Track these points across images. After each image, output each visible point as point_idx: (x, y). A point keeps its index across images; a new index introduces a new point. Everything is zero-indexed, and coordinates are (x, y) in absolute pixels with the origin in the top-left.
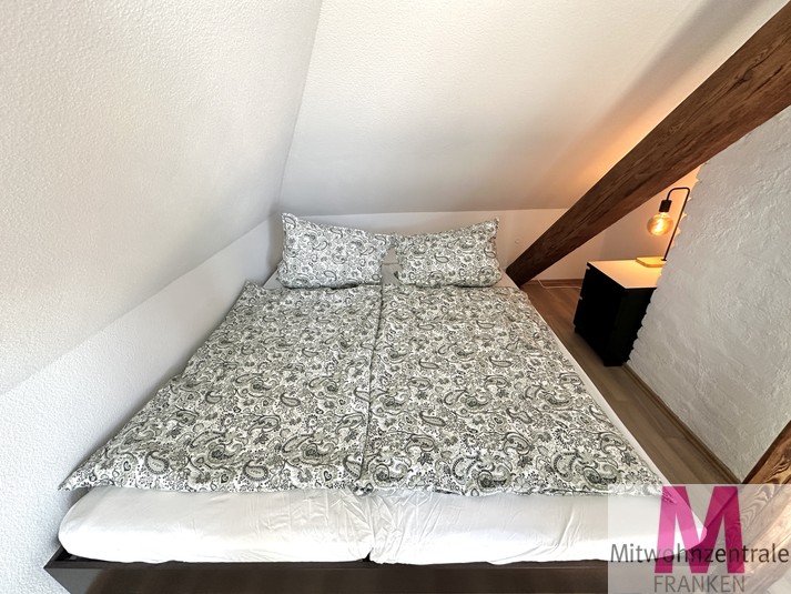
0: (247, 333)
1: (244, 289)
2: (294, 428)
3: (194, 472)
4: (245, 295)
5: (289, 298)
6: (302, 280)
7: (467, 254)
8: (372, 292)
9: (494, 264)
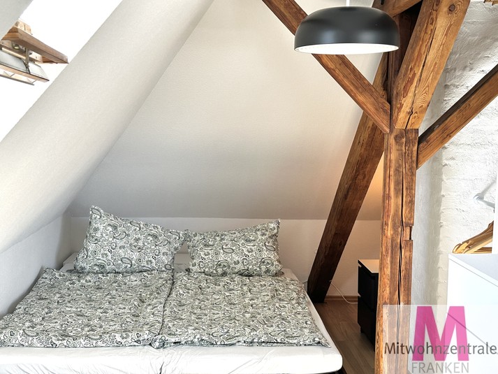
0: (58, 295)
1: (41, 273)
4: (45, 275)
5: (88, 278)
6: (100, 266)
7: (250, 246)
8: (164, 275)
9: (273, 256)
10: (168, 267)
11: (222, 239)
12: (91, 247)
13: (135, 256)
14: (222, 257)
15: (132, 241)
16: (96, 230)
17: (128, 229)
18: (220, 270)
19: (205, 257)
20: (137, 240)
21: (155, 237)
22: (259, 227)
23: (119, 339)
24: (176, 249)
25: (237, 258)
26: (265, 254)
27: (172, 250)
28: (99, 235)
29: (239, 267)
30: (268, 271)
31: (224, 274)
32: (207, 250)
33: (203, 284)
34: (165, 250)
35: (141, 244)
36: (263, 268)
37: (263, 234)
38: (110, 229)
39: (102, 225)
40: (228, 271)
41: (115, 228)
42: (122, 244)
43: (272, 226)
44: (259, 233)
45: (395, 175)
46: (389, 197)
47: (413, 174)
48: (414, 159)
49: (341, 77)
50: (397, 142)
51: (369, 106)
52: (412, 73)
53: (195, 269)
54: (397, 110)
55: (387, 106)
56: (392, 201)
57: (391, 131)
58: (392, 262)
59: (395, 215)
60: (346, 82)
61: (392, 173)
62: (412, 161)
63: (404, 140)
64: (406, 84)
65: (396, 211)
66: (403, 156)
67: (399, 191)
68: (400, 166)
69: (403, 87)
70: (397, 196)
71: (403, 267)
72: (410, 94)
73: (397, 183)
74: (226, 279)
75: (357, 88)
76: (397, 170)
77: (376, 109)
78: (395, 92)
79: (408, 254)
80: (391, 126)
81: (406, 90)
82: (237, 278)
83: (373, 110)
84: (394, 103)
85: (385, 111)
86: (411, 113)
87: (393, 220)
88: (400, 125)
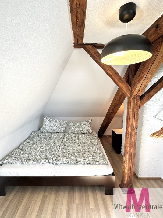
0: (33, 141)
1: (32, 132)
2: (43, 156)
3: (24, 161)
4: (32, 134)
5: (43, 135)
6: (46, 131)
8: (62, 134)
9: (90, 128)
10: (64, 131)
11: (77, 124)
12: (44, 126)
13: (55, 128)
14: (77, 129)
15: (54, 125)
17: (54, 121)
18: (77, 132)
19: (73, 129)
20: (56, 124)
21: (60, 123)
22: (87, 121)
23: (43, 162)
24: (66, 126)
25: (81, 129)
26: (88, 128)
27: (65, 126)
28: (46, 123)
30: (89, 132)
31: (78, 133)
32: (73, 127)
33: (72, 137)
34: (63, 127)
35: (57, 125)
36: (88, 132)
37: (88, 123)
38: (49, 122)
39: (47, 121)
40: (79, 132)
41: (50, 121)
42: (52, 125)
43: (90, 120)
44: (87, 122)
45: (132, 111)
46: (130, 118)
47: (138, 111)
48: (139, 106)
49: (114, 78)
50: (133, 100)
51: (124, 87)
52: (143, 74)
53: (70, 132)
54: (134, 89)
55: (130, 87)
56: (131, 120)
57: (131, 96)
58: (130, 140)
59: (132, 124)
60: (116, 80)
61: (131, 110)
62: (138, 107)
63: (135, 99)
64: (139, 79)
66: (135, 105)
67: (133, 117)
68: (134, 108)
69: (137, 80)
70: (132, 118)
71: (134, 141)
72: (141, 83)
73: (133, 114)
74: (78, 135)
75: (120, 82)
76: (133, 109)
77: (126, 89)
78: (133, 83)
79: (135, 137)
80: (131, 94)
81: (139, 82)
82: (81, 135)
83: (125, 89)
84: (133, 86)
85: (129, 89)
86: (139, 90)
87: (131, 126)
88: (134, 94)
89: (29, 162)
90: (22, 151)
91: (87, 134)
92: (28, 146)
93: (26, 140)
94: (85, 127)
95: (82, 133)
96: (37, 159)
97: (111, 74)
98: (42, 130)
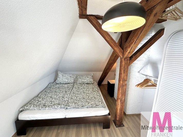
0: (49, 90)
1: (49, 84)
2: (56, 102)
3: (41, 107)
4: (49, 85)
5: (57, 85)
6: (60, 82)
7: (88, 78)
8: (72, 84)
9: (92, 80)
10: (73, 82)
11: (83, 77)
12: (58, 79)
13: (67, 80)
14: (83, 81)
16: (59, 76)
17: (66, 75)
19: (80, 81)
20: (67, 77)
21: (71, 77)
24: (75, 79)
25: (86, 81)
29: (86, 82)
31: (83, 84)
32: (80, 79)
33: (79, 87)
34: (72, 79)
35: (68, 78)
36: (91, 82)
38: (62, 75)
42: (64, 78)
43: (92, 74)
44: (90, 76)
45: (124, 68)
46: (122, 74)
47: (128, 68)
48: (128, 64)
50: (124, 60)
51: (118, 51)
52: (133, 40)
53: (78, 83)
54: (125, 52)
55: (122, 51)
56: (123, 75)
57: (123, 57)
58: (122, 89)
60: (112, 44)
62: (128, 65)
63: (126, 59)
64: (130, 44)
65: (123, 77)
66: (125, 63)
67: (124, 72)
68: (125, 66)
70: (124, 74)
71: (124, 90)
73: (124, 70)
74: (83, 85)
75: (115, 46)
76: (124, 67)
77: (120, 52)
78: (125, 47)
79: (125, 87)
80: (123, 55)
81: (130, 46)
82: (86, 85)
84: (124, 50)
85: (122, 52)
86: (129, 53)
87: (123, 80)
88: (125, 56)
89: (44, 108)
90: (40, 99)
91: (90, 84)
92: (45, 95)
93: (44, 90)
94: (88, 79)
95: (87, 84)
96: (52, 105)
97: (108, 40)
98: (57, 82)
